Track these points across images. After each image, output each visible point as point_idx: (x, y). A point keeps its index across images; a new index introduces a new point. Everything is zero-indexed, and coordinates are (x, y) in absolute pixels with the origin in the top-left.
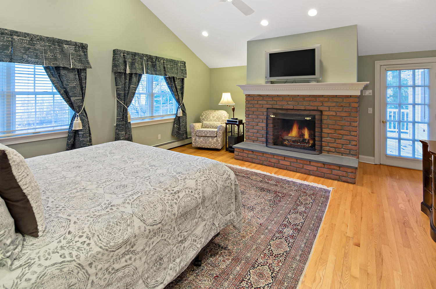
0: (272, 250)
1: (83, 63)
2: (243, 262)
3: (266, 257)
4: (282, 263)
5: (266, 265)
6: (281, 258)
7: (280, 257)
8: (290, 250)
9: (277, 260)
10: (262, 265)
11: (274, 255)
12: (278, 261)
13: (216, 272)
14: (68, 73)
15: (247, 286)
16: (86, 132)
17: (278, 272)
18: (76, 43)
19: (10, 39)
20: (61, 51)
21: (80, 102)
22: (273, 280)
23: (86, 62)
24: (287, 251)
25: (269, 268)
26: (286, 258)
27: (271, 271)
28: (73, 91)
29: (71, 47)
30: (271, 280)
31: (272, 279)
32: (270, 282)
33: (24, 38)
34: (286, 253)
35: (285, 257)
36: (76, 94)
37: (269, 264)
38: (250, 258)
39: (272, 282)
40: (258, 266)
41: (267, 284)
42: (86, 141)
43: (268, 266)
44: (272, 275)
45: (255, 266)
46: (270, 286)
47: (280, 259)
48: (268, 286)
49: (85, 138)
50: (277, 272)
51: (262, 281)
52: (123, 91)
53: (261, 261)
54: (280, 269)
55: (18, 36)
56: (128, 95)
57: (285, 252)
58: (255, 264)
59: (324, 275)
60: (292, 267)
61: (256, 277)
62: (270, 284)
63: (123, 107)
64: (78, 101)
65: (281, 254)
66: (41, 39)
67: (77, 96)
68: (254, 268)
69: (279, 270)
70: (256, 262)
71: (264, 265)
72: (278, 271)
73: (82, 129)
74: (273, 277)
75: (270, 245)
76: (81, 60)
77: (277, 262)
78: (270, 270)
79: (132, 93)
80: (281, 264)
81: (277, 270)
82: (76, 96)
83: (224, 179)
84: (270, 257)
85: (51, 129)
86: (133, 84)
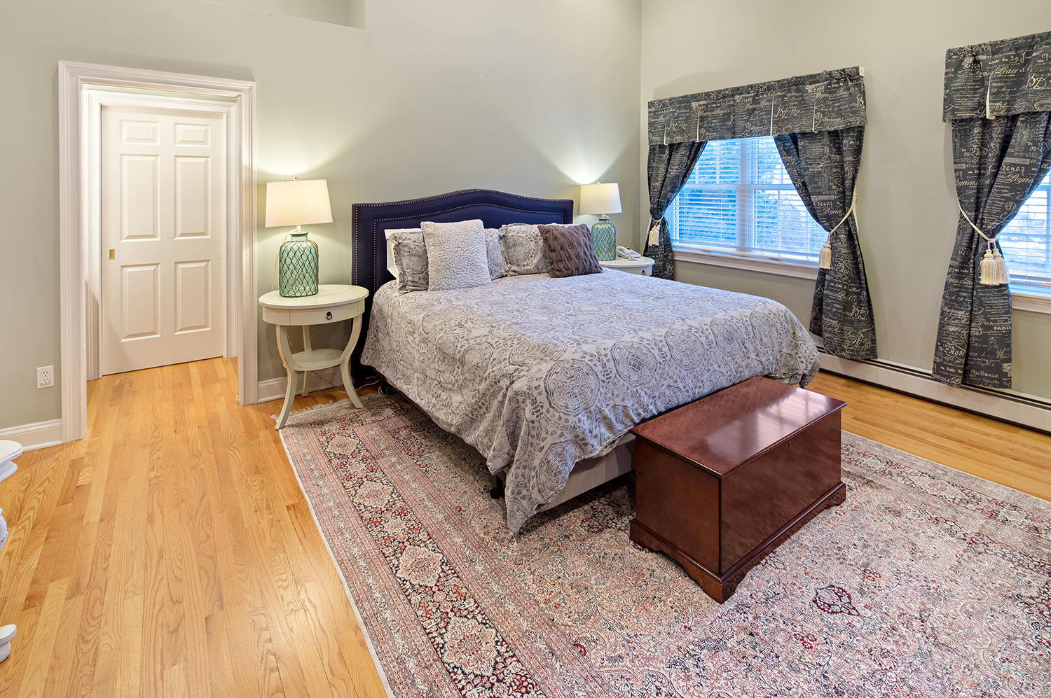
0: (466, 616)
1: (843, 116)
2: (467, 553)
3: (456, 595)
4: (422, 616)
5: (436, 585)
6: (434, 623)
7: (438, 624)
8: (443, 663)
9: (434, 610)
10: (440, 577)
11: (451, 614)
12: (430, 612)
13: (469, 513)
14: (810, 143)
15: (417, 539)
16: (835, 277)
17: (407, 596)
18: (830, 73)
19: (732, 102)
20: (799, 101)
21: (830, 206)
22: (398, 580)
23: (849, 112)
24: (442, 651)
25: (427, 587)
26: (428, 634)
27: (418, 586)
28: (817, 183)
29: (819, 87)
30: (401, 576)
31: (402, 579)
32: (399, 572)
33: (748, 95)
34: (441, 646)
35: (430, 633)
36: (821, 188)
37: (434, 592)
38: (469, 566)
39: (398, 575)
40: (443, 571)
41: (400, 566)
42: (833, 299)
43: (431, 588)
44: (408, 583)
45: (446, 565)
46: (393, 568)
47: (432, 621)
48: (396, 566)
49: (832, 291)
50: (409, 595)
51: (411, 562)
52: (971, 180)
53: (450, 581)
54: (411, 604)
55: (740, 95)
56: (990, 191)
57: (443, 645)
58: (451, 568)
59: (333, 689)
60: (398, 631)
61: (423, 557)
62: (396, 571)
63: (969, 231)
64: (825, 204)
65: (444, 631)
66: (769, 87)
67: (824, 193)
68: (443, 562)
69: (410, 600)
70: (453, 571)
71: (438, 581)
72: (409, 598)
73: (829, 268)
74: (405, 582)
75: (485, 624)
76: (841, 110)
77: (429, 608)
78: (421, 586)
79: (1003, 184)
80: (419, 613)
81: (413, 598)
82: (821, 194)
83: (505, 369)
84: (451, 604)
85: (803, 258)
86: (1012, 155)
